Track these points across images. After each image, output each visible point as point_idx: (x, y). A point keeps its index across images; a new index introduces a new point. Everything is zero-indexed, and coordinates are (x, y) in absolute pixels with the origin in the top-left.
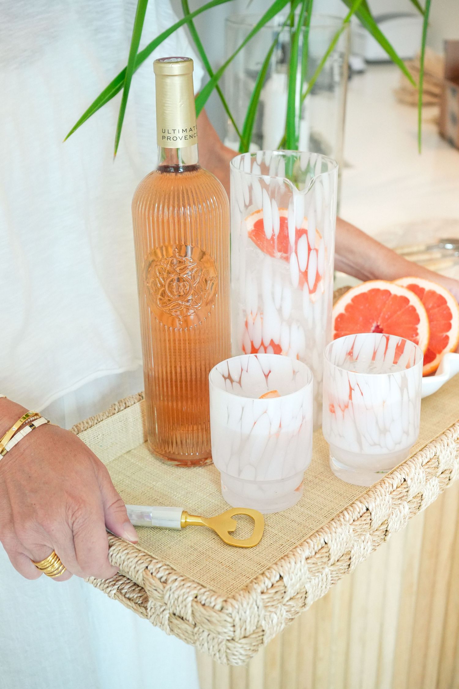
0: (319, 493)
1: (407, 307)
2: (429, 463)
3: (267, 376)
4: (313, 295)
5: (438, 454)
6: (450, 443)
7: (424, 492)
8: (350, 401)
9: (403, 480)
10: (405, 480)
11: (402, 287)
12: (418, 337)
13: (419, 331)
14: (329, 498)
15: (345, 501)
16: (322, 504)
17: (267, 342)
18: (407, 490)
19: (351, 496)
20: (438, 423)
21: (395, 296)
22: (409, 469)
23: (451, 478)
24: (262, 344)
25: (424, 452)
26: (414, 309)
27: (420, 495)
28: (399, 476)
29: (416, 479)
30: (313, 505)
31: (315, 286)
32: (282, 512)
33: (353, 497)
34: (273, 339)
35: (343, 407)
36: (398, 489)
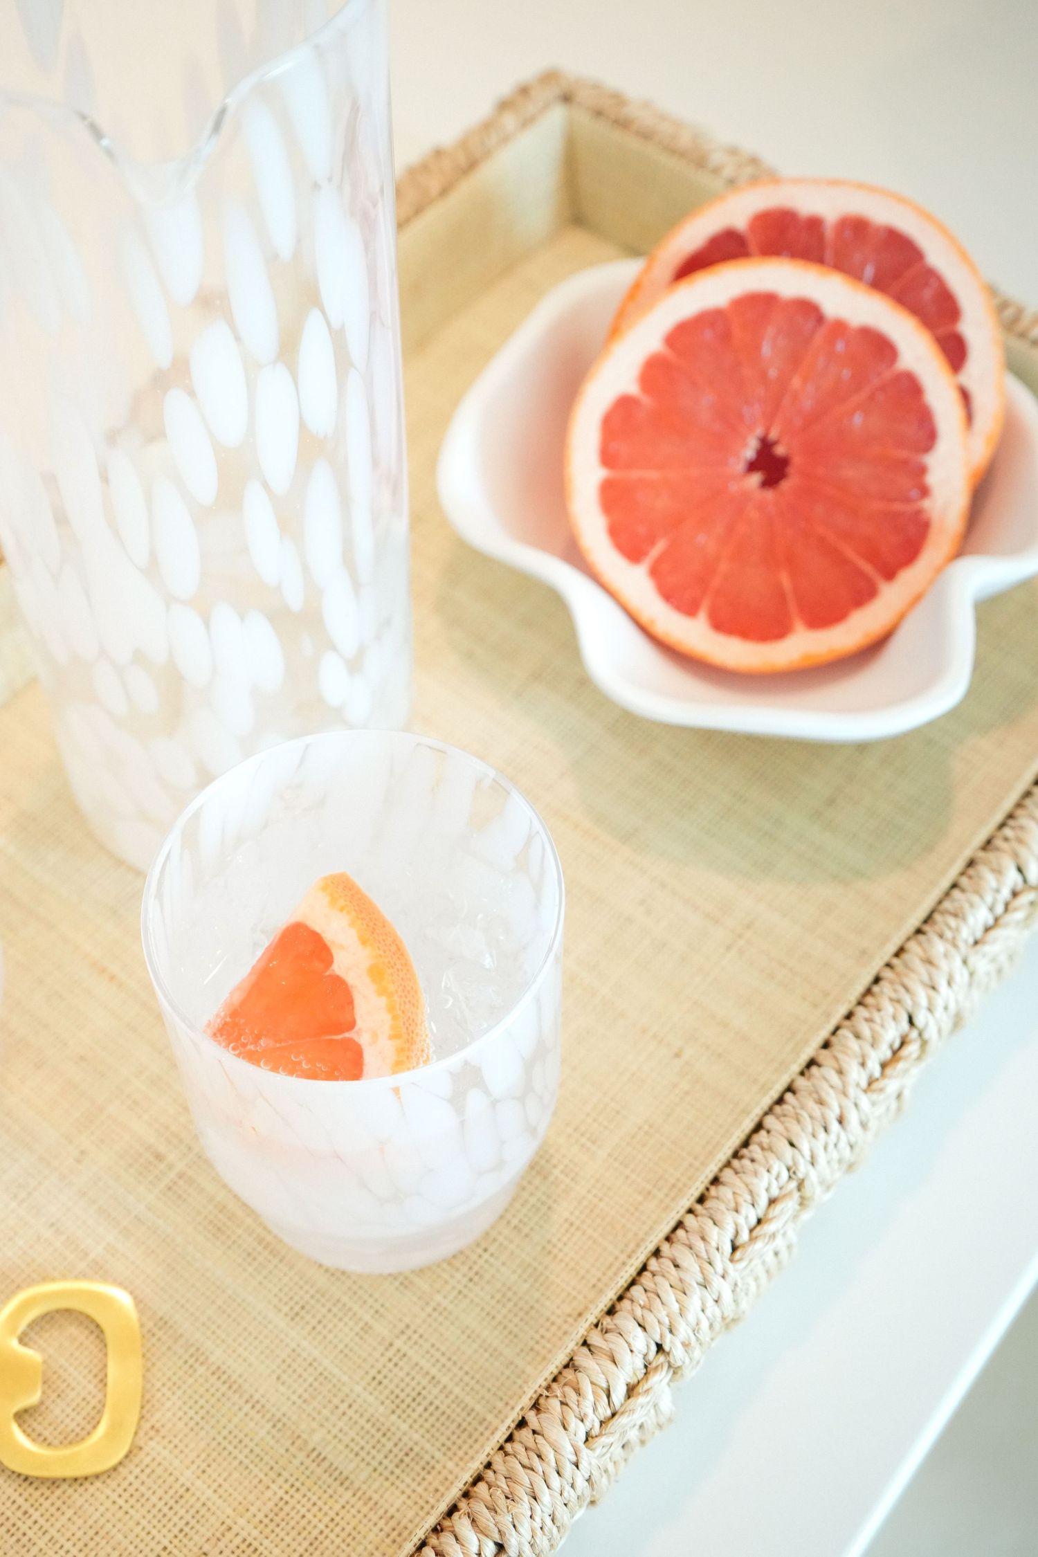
1: (887, 375)
13: (932, 479)
21: (841, 326)
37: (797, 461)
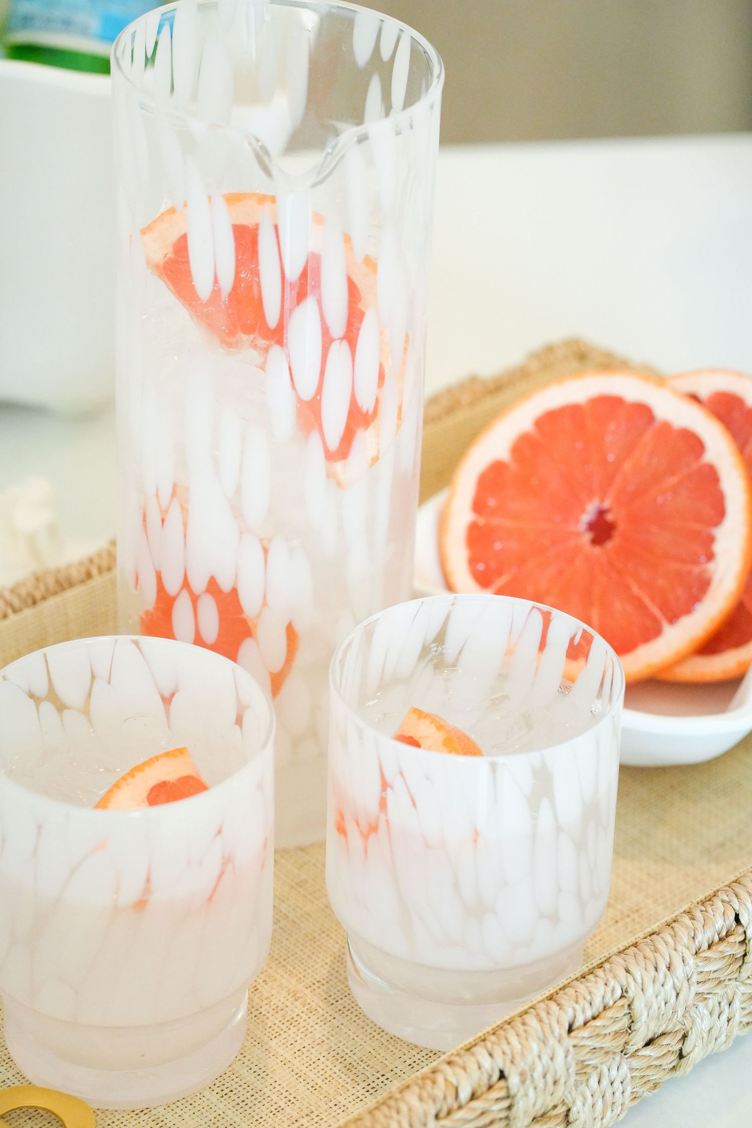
0: (288, 1056)
1: (695, 466)
2: (597, 1023)
3: (167, 700)
4: (339, 466)
5: (631, 994)
6: (677, 962)
7: (574, 1102)
8: (382, 816)
9: (496, 1075)
10: (502, 1076)
11: (694, 398)
12: (711, 566)
13: (717, 548)
14: (310, 1074)
15: (354, 1091)
16: (285, 1094)
17: (199, 584)
18: (506, 1104)
19: (379, 1075)
20: (722, 845)
21: (666, 427)
22: (524, 1042)
23: (684, 1053)
24: (186, 584)
25: (589, 984)
26: (711, 476)
27: (561, 1110)
28: (487, 1062)
29: (538, 1074)
30: (257, 1096)
31: (348, 437)
32: (161, 1109)
33: (383, 1079)
34: (216, 577)
35: (364, 826)
36: (475, 1104)
37: (622, 527)
